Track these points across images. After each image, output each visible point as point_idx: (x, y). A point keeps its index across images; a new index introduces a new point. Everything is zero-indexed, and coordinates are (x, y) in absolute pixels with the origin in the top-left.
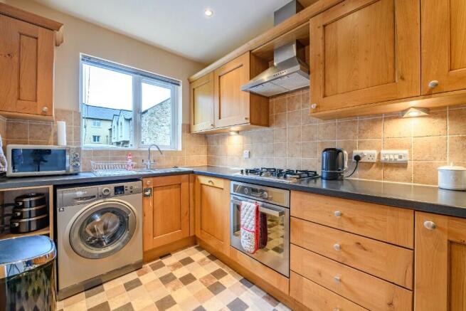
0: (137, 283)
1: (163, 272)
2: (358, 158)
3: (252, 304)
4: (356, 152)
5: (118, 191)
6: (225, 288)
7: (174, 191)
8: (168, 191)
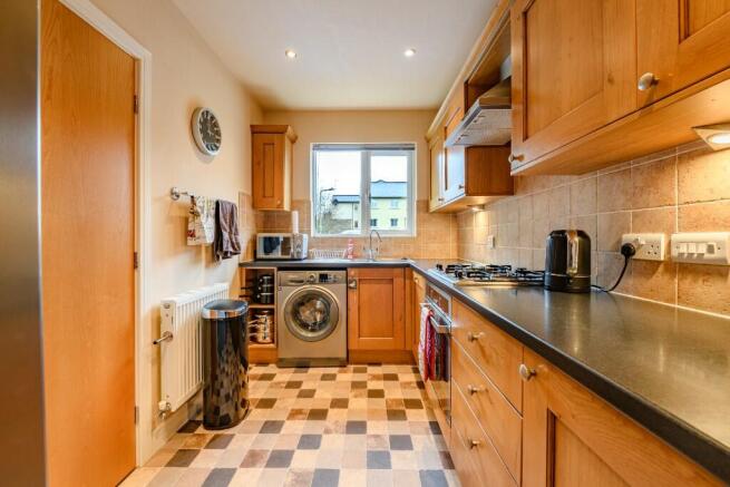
0: (333, 377)
1: (359, 377)
2: (628, 251)
3: (420, 449)
4: (628, 237)
5: (323, 278)
6: (406, 419)
7: (385, 287)
8: (376, 287)
